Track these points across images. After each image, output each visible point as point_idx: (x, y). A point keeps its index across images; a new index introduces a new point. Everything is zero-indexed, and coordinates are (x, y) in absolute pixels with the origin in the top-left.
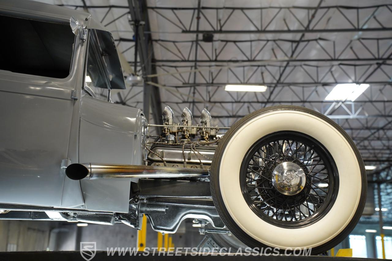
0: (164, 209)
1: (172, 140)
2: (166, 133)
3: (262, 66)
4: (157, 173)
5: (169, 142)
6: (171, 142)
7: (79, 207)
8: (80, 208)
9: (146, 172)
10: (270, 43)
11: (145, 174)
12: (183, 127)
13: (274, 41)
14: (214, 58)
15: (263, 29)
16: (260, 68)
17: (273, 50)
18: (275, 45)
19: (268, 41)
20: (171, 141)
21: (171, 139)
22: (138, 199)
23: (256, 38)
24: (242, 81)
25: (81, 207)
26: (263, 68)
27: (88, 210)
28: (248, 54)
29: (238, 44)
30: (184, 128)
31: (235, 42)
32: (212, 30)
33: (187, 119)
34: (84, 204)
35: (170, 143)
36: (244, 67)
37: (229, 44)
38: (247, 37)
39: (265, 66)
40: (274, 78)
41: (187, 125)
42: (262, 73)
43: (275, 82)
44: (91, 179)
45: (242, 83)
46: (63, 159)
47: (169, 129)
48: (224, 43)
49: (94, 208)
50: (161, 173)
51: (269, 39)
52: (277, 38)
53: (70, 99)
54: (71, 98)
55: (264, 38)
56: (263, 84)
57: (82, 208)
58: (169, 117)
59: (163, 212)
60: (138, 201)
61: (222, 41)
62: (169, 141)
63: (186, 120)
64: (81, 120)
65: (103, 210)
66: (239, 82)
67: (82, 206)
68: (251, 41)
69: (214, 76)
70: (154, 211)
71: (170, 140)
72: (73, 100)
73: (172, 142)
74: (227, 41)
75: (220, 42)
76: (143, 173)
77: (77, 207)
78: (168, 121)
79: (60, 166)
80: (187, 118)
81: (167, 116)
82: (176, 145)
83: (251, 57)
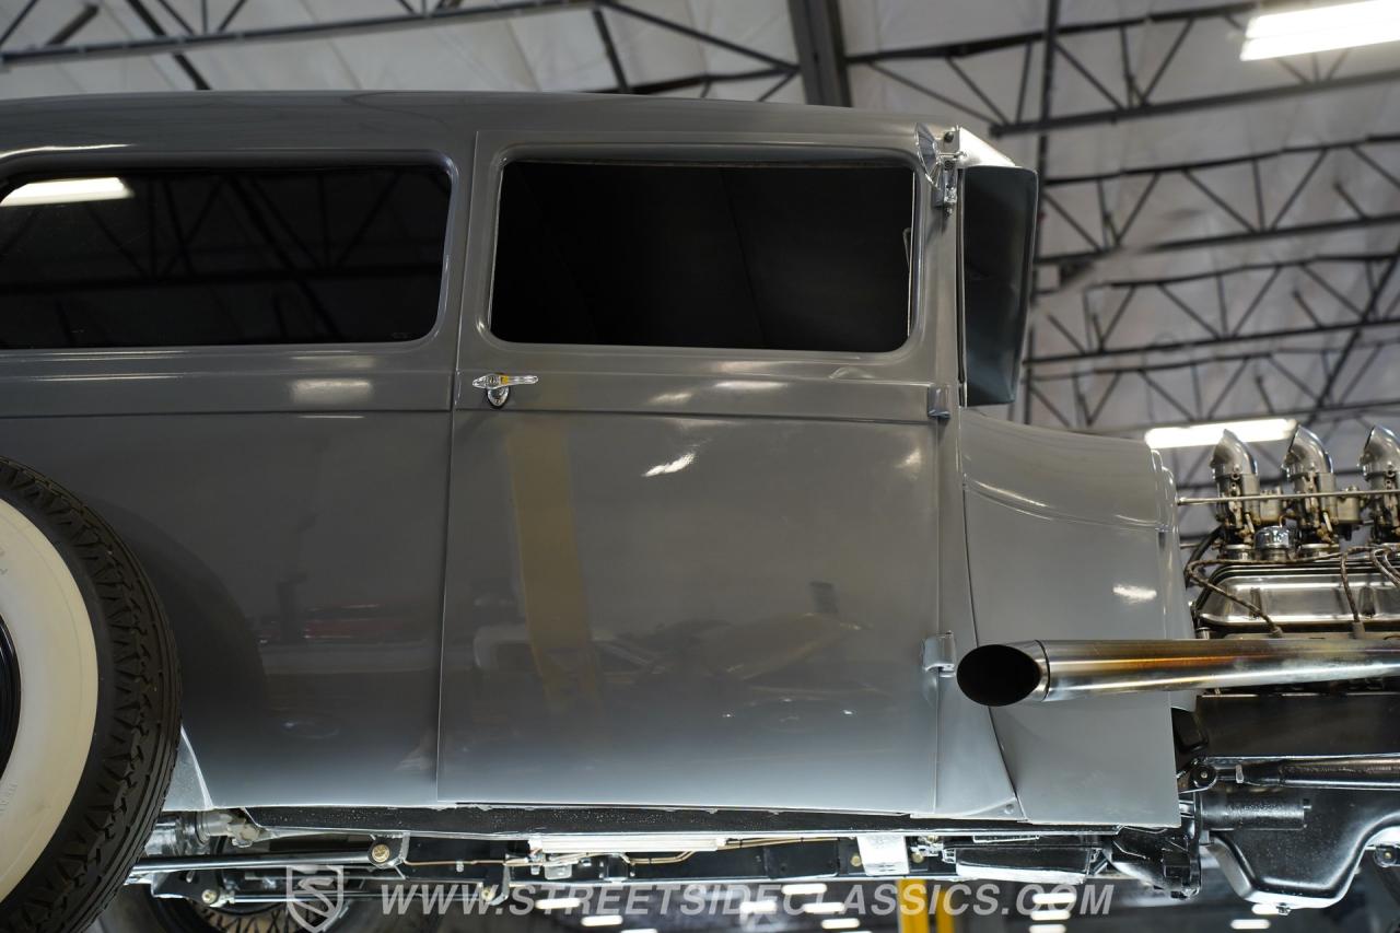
0: (1299, 808)
1: (1283, 548)
2: (1239, 525)
3: (1257, 356)
4: (1285, 663)
5: (1273, 555)
6: (1280, 555)
7: (999, 811)
8: (1004, 814)
9: (1245, 663)
10: (1286, 273)
11: (1243, 671)
12: (1302, 501)
13: (1302, 264)
14: (1095, 345)
15: (1268, 223)
16: (1251, 363)
17: (1297, 296)
18: (1306, 279)
19: (1278, 266)
20: (1277, 552)
21: (1276, 545)
22: (1212, 774)
23: (1237, 263)
24: (1194, 414)
25: (1006, 812)
26: (1264, 364)
27: (1030, 821)
28: (1212, 317)
29: (1174, 289)
30: (1307, 501)
31: (1161, 283)
32: (1089, 248)
33: (1312, 469)
34: (1014, 799)
35: (1277, 558)
36: (1193, 364)
37: (1141, 292)
38: (1203, 260)
39: (1268, 355)
40: (1304, 388)
41: (1315, 489)
42: (1259, 381)
43: (1308, 403)
44: (1046, 700)
45: (1191, 421)
46: (927, 637)
47: (1247, 510)
48: (1124, 292)
49: (1050, 813)
50: (1299, 666)
51: (1281, 258)
52: (1309, 254)
53: (926, 419)
54: (928, 416)
55: (1263, 259)
56: (1272, 413)
57: (1007, 816)
58: (1237, 466)
59: (1295, 822)
60: (1210, 780)
61: (1117, 285)
62: (1272, 552)
63: (1311, 475)
64: (967, 491)
65: (1084, 820)
66: (1179, 417)
67: (1010, 806)
68: (1218, 274)
69: (1092, 408)
70: (1258, 818)
71: (1274, 549)
72: (936, 422)
73: (1283, 552)
74: (1134, 285)
75: (1108, 290)
76: (1236, 666)
77: (992, 812)
78: (1239, 483)
79: (921, 663)
80: (1313, 465)
81: (1230, 464)
82: (1302, 562)
83: (1225, 326)
